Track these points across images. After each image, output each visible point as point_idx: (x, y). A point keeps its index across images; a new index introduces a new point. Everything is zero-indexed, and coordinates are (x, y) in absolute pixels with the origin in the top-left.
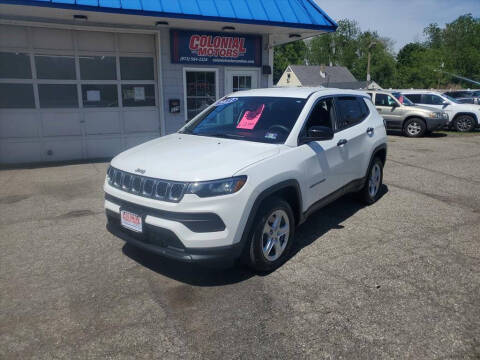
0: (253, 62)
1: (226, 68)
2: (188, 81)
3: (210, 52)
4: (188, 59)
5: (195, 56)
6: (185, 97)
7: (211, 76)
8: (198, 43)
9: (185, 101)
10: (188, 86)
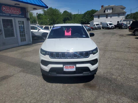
0: (24, 16)
1: (16, 18)
2: (3, 23)
3: (10, 12)
4: (2, 14)
5: (5, 13)
6: (3, 29)
7: (11, 21)
8: (5, 8)
9: (3, 30)
10: (3, 24)
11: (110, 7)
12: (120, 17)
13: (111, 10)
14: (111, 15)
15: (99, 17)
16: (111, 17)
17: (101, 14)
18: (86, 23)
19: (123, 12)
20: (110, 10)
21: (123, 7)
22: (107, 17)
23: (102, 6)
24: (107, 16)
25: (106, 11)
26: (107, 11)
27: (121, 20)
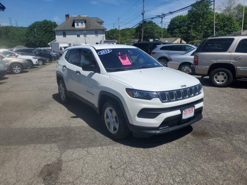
11: (82, 19)
12: (99, 35)
13: (84, 24)
14: (85, 32)
15: (64, 35)
16: (85, 35)
17: (67, 28)
18: (38, 44)
19: (102, 28)
20: (82, 23)
21: (100, 21)
22: (78, 36)
23: (67, 16)
24: (78, 33)
25: (76, 24)
26: (78, 25)
27: (101, 41)
